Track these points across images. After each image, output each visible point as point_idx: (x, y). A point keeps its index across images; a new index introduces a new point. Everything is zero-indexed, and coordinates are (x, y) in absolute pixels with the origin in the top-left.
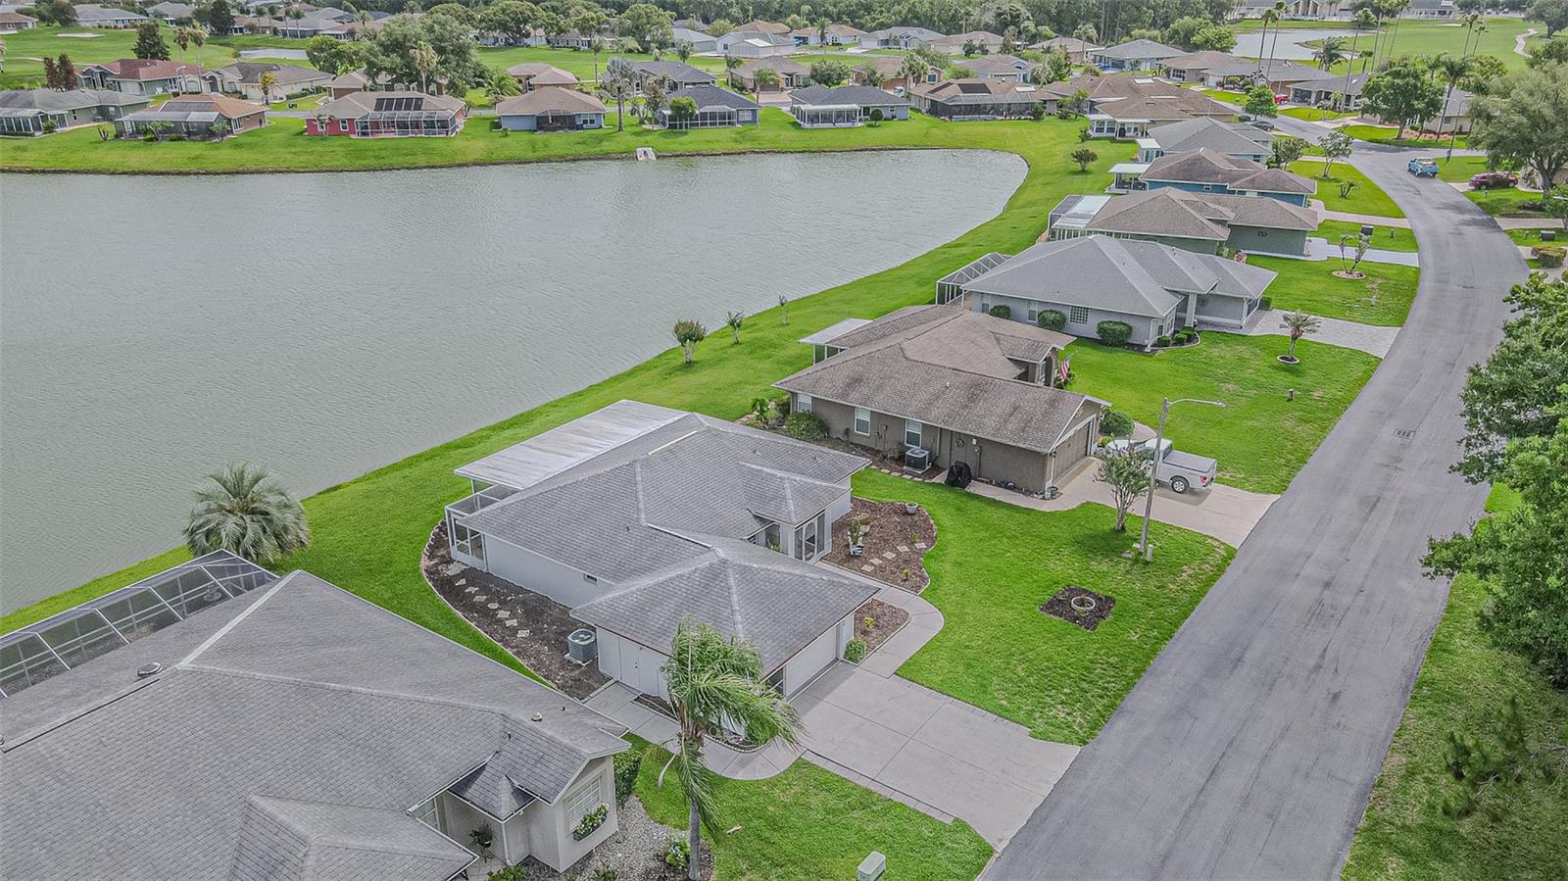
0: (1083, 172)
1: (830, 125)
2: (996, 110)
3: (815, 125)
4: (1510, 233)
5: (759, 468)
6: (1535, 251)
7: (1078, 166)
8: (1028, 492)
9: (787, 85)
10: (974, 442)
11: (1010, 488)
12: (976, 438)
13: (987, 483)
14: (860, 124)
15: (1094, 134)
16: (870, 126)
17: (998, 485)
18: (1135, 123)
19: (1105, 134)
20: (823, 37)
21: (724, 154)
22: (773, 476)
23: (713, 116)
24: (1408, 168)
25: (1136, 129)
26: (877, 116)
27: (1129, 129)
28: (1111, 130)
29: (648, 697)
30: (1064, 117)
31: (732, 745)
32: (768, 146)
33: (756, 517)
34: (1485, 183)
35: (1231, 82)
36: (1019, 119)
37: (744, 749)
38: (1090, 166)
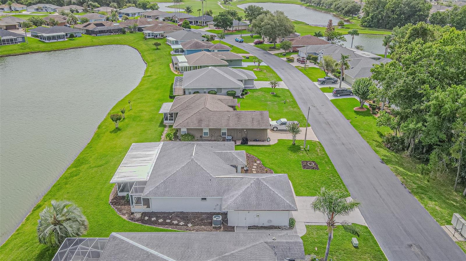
0: (157, 49)
1: (56, 41)
2: (110, 32)
3: (51, 41)
4: (275, 55)
5: (221, 151)
6: (287, 59)
7: (155, 47)
8: (263, 141)
9: (19, 27)
10: (245, 130)
11: (258, 141)
12: (245, 129)
13: (250, 141)
14: (67, 40)
15: (148, 37)
16: (70, 40)
17: (253, 141)
18: (159, 33)
19: (151, 37)
20: (10, 8)
21: (20, 54)
22: (227, 152)
23: (8, 40)
24: (235, 40)
25: (159, 35)
26: (72, 36)
27: (158, 35)
28: (152, 36)
29: (251, 227)
30: (131, 32)
31: (287, 229)
32: (37, 50)
33: (231, 166)
34: (257, 43)
35: (167, 19)
36: (119, 34)
37: (290, 229)
38: (159, 47)
